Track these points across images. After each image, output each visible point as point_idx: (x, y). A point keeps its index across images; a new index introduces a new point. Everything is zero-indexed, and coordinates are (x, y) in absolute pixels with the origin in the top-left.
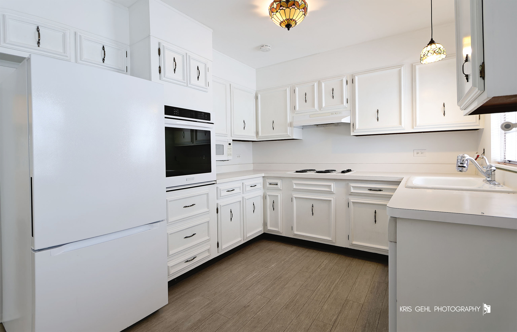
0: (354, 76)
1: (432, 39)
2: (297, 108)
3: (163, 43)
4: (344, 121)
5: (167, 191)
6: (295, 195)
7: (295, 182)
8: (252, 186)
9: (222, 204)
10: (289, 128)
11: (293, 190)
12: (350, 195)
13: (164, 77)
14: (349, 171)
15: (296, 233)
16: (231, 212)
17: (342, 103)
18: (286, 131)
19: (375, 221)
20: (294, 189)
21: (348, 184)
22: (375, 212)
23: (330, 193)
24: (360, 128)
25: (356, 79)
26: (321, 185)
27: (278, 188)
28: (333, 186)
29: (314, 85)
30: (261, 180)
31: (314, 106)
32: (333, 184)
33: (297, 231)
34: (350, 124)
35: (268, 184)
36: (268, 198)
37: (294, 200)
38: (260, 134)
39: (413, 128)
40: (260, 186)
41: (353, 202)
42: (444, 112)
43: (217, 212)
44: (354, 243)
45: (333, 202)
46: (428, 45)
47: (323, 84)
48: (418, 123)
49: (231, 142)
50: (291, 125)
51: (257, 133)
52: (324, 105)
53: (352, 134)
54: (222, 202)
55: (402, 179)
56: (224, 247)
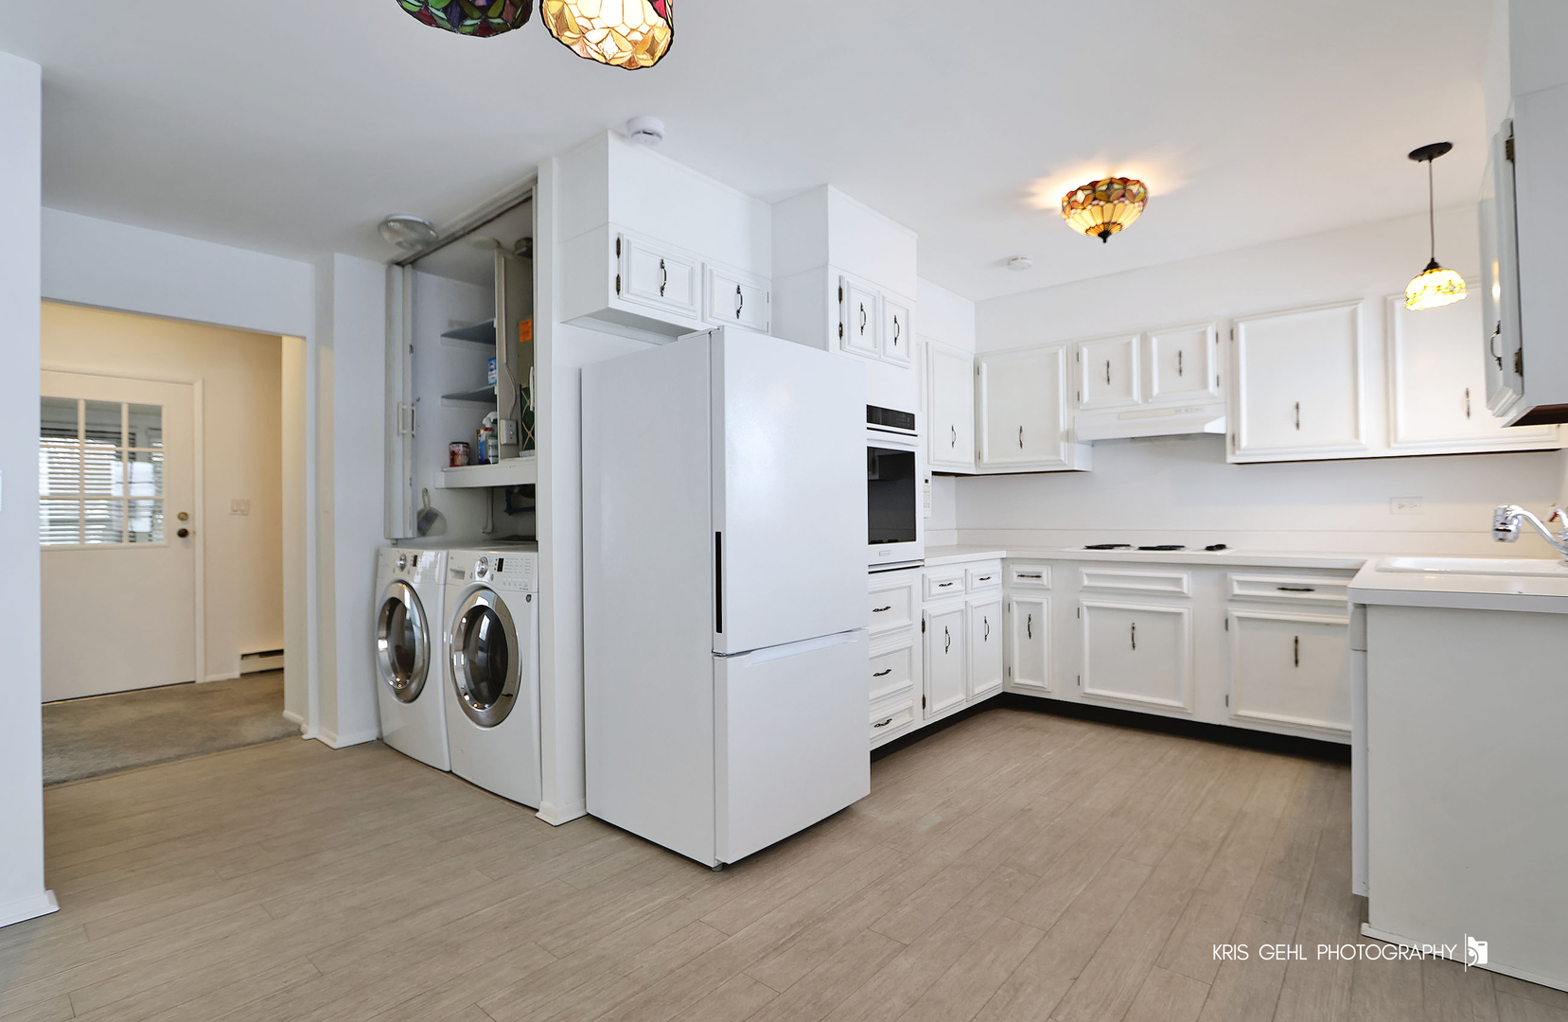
0: (1237, 324)
1: (1433, 259)
2: (1086, 397)
3: (848, 278)
4: (1211, 428)
5: (870, 573)
6: (1087, 601)
7: (1086, 570)
8: (982, 579)
9: (933, 613)
10: (1063, 445)
11: (1081, 591)
12: (1231, 601)
13: (849, 343)
14: (1221, 547)
15: (1089, 690)
16: (947, 632)
17: (1205, 385)
18: (1057, 452)
19: (1297, 662)
20: (1085, 587)
21: (1226, 575)
22: (1296, 641)
23: (1179, 596)
24: (1250, 444)
25: (1242, 330)
26: (1155, 579)
27: (1042, 585)
28: (1187, 581)
29: (1129, 344)
30: (998, 567)
31: (1128, 391)
32: (1186, 577)
33: (1091, 687)
34: (1223, 436)
35: (1015, 575)
36: (1015, 608)
37: (1085, 613)
38: (986, 458)
39: (1388, 446)
40: (996, 580)
41: (1240, 618)
42: (1468, 409)
43: (923, 630)
44: (1242, 712)
45: (1186, 618)
46: (1425, 270)
47: (1154, 342)
48: (1402, 434)
49: (929, 476)
50: (1069, 436)
51: (978, 456)
52: (1156, 390)
53: (1231, 459)
54: (933, 608)
55: (1363, 563)
56: (936, 707)
